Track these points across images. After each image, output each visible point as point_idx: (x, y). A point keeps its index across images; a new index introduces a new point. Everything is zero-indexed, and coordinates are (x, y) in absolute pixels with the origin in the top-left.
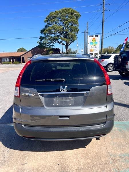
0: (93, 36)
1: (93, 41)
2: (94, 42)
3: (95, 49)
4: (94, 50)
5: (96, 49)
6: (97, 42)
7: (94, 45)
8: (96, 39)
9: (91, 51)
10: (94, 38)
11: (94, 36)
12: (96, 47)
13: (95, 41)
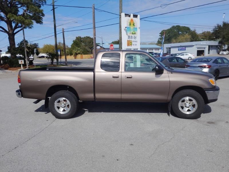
0: (130, 16)
1: (130, 24)
2: (132, 27)
3: (133, 41)
4: (133, 43)
5: (135, 41)
6: (136, 28)
7: (132, 34)
8: (134, 22)
9: (128, 45)
10: (132, 20)
11: (132, 15)
12: (135, 38)
13: (134, 25)
